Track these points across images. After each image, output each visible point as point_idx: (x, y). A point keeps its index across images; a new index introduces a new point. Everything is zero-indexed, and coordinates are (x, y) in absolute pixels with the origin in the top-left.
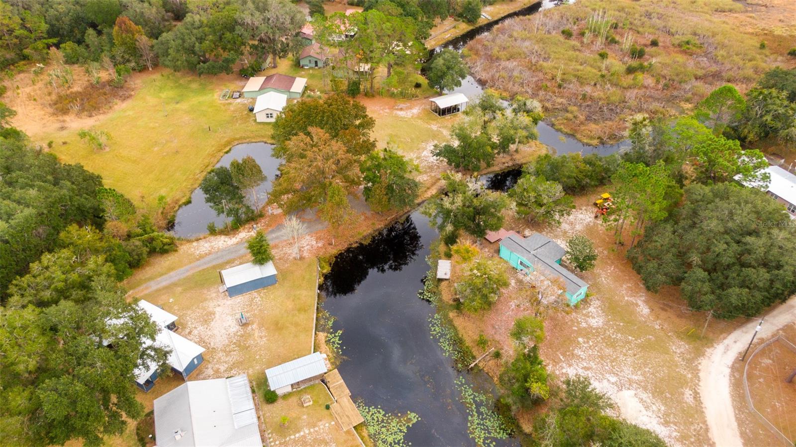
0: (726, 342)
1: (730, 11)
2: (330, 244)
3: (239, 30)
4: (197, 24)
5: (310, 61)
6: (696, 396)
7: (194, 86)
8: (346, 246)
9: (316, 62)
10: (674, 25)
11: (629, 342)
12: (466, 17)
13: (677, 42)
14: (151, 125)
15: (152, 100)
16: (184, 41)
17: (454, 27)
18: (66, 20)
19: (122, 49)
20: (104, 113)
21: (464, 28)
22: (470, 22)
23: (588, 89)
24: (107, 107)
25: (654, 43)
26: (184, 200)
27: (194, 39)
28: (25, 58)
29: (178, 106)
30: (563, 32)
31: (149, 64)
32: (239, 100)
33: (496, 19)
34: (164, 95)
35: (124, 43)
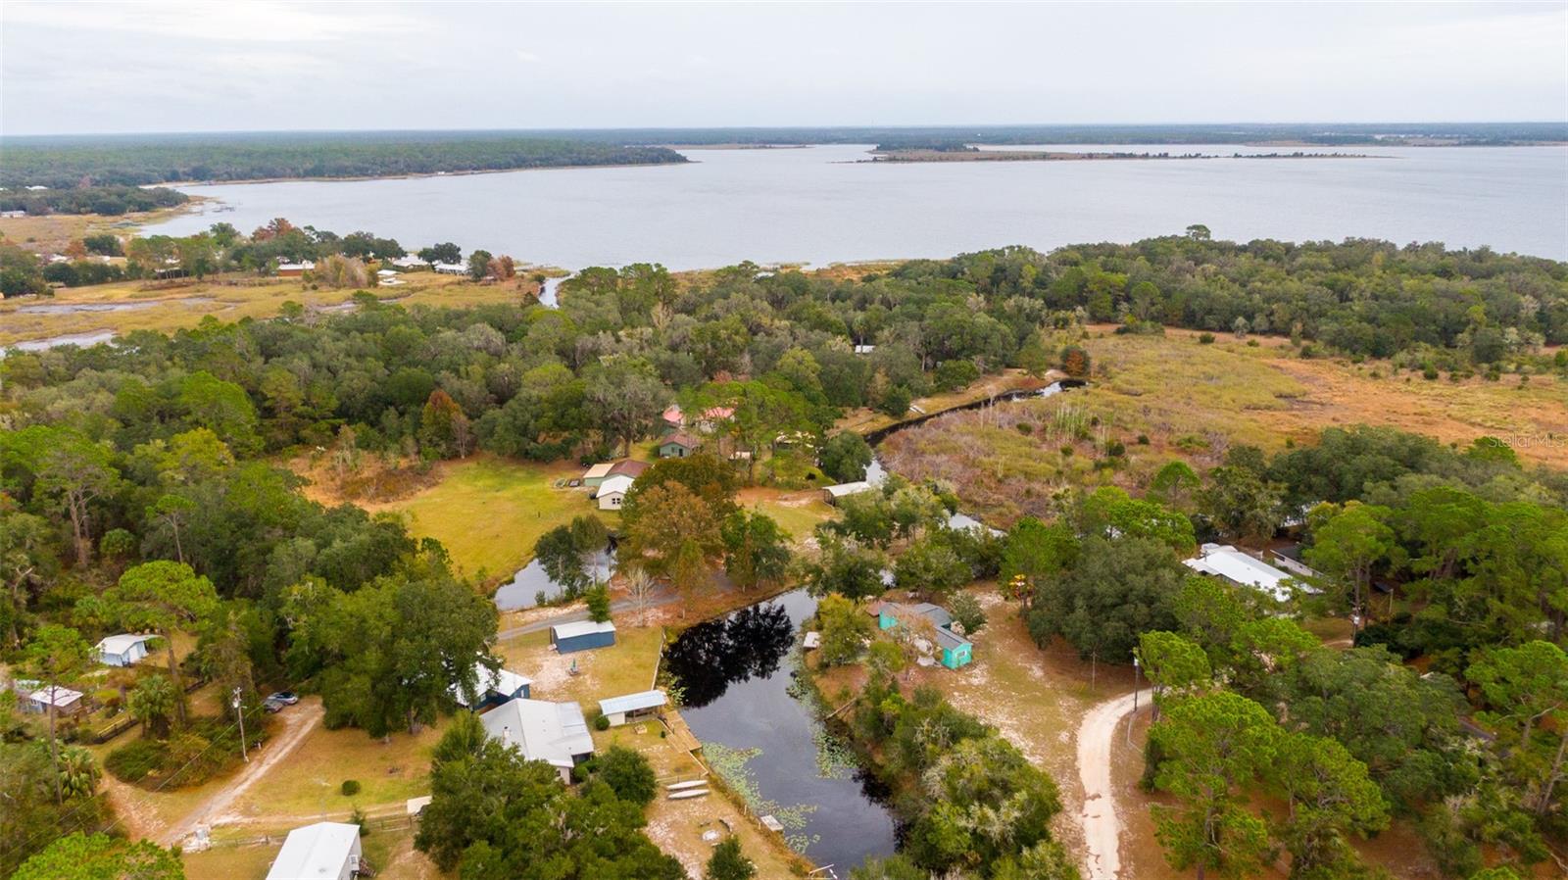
0: (1123, 699)
1: (1268, 408)
2: (680, 617)
3: (587, 406)
4: (534, 399)
5: (673, 450)
6: (1073, 738)
7: (520, 474)
8: (698, 621)
9: (681, 451)
10: (1176, 420)
11: (1012, 697)
12: (887, 408)
13: (1175, 440)
14: (465, 511)
15: (464, 488)
16: (515, 419)
17: (872, 420)
18: (361, 397)
19: (433, 429)
20: (404, 499)
21: (885, 421)
22: (894, 414)
23: (1037, 487)
24: (409, 492)
25: (1143, 441)
26: (506, 579)
27: (528, 416)
28: (299, 441)
29: (498, 494)
30: (1019, 427)
31: (462, 450)
32: (578, 489)
33: (932, 413)
34: (480, 484)
35: (436, 422)
